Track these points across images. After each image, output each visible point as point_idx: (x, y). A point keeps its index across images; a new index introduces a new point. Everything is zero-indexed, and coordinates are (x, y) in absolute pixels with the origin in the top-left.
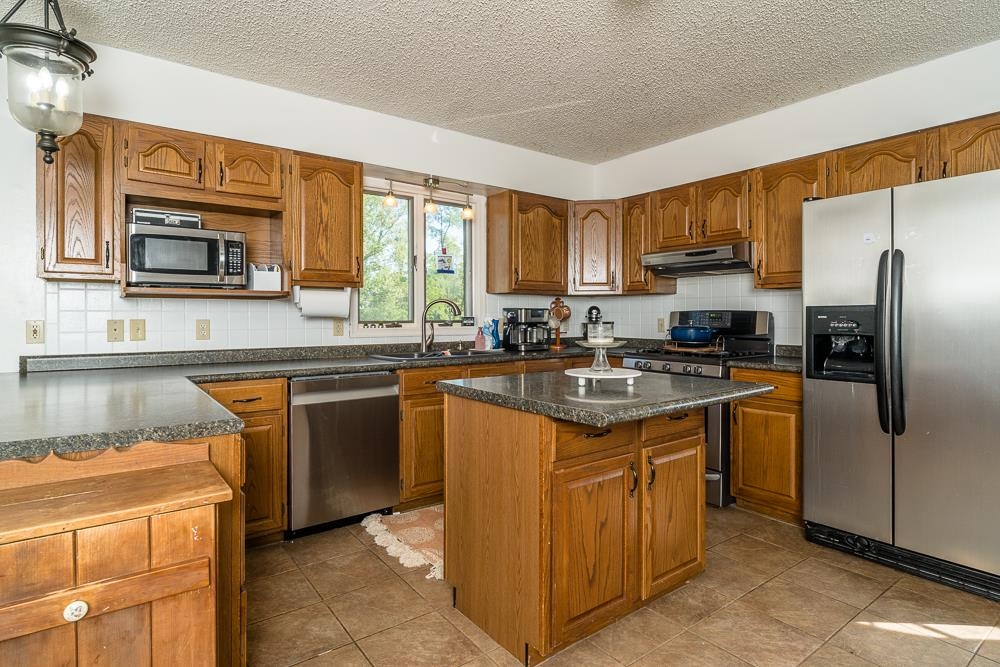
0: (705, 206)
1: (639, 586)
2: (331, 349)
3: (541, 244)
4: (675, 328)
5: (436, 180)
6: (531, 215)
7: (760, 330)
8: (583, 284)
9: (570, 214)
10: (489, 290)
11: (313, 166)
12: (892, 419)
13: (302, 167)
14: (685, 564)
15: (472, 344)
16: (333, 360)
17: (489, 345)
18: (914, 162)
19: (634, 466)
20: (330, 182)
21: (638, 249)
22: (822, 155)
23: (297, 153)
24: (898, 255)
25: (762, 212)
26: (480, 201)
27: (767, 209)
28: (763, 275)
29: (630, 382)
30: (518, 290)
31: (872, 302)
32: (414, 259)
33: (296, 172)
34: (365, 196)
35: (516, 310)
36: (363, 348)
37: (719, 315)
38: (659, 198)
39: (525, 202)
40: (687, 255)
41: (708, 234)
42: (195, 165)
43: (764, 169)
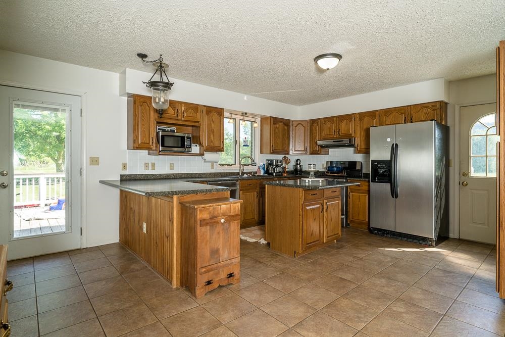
0: (339, 124)
1: (323, 239)
2: (210, 174)
3: (281, 136)
4: (329, 167)
5: (246, 114)
6: (277, 126)
7: (358, 167)
8: (295, 151)
9: (291, 125)
10: (261, 153)
11: (210, 110)
12: (394, 193)
13: (207, 111)
14: (335, 235)
15: (256, 173)
16: (201, 178)
17: (262, 173)
18: (403, 116)
19: (322, 205)
20: (214, 115)
21: (315, 138)
22: (377, 110)
23: (204, 106)
24: (397, 145)
25: (359, 128)
26: (259, 120)
27: (360, 127)
28: (359, 149)
29: (321, 181)
30: (273, 152)
31: (389, 159)
32: (236, 141)
33: (204, 113)
34: (225, 119)
35: (272, 160)
36: (221, 173)
37: (344, 162)
38: (323, 121)
39: (275, 121)
40: (334, 141)
41: (341, 134)
42: (176, 111)
43: (359, 113)
